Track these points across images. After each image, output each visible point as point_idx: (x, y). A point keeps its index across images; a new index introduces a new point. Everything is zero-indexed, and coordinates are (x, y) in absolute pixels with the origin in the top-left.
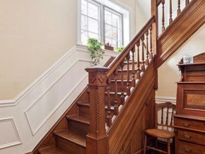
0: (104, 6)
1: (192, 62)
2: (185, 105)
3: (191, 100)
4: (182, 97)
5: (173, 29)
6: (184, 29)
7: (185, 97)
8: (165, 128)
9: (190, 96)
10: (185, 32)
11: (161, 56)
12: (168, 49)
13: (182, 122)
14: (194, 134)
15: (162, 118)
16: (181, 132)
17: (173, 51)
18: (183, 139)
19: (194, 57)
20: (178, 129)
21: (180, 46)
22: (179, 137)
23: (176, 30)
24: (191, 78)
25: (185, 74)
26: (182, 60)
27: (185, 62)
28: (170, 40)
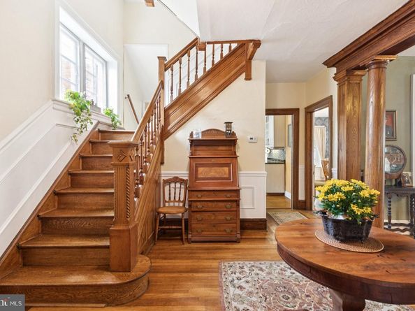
0: (84, 44)
1: (200, 138)
2: (197, 178)
3: (201, 173)
4: (193, 171)
5: (182, 100)
6: (192, 104)
7: (197, 171)
8: (177, 204)
9: (201, 169)
10: (193, 107)
11: (169, 128)
12: (176, 121)
13: (196, 193)
14: (206, 203)
15: (170, 194)
16: (194, 204)
17: (181, 124)
18: (197, 210)
19: (203, 132)
20: (191, 201)
21: (184, 123)
22: (192, 209)
23: (185, 103)
24: (198, 153)
25: (193, 148)
26: (191, 135)
27: (195, 137)
28: (178, 112)
